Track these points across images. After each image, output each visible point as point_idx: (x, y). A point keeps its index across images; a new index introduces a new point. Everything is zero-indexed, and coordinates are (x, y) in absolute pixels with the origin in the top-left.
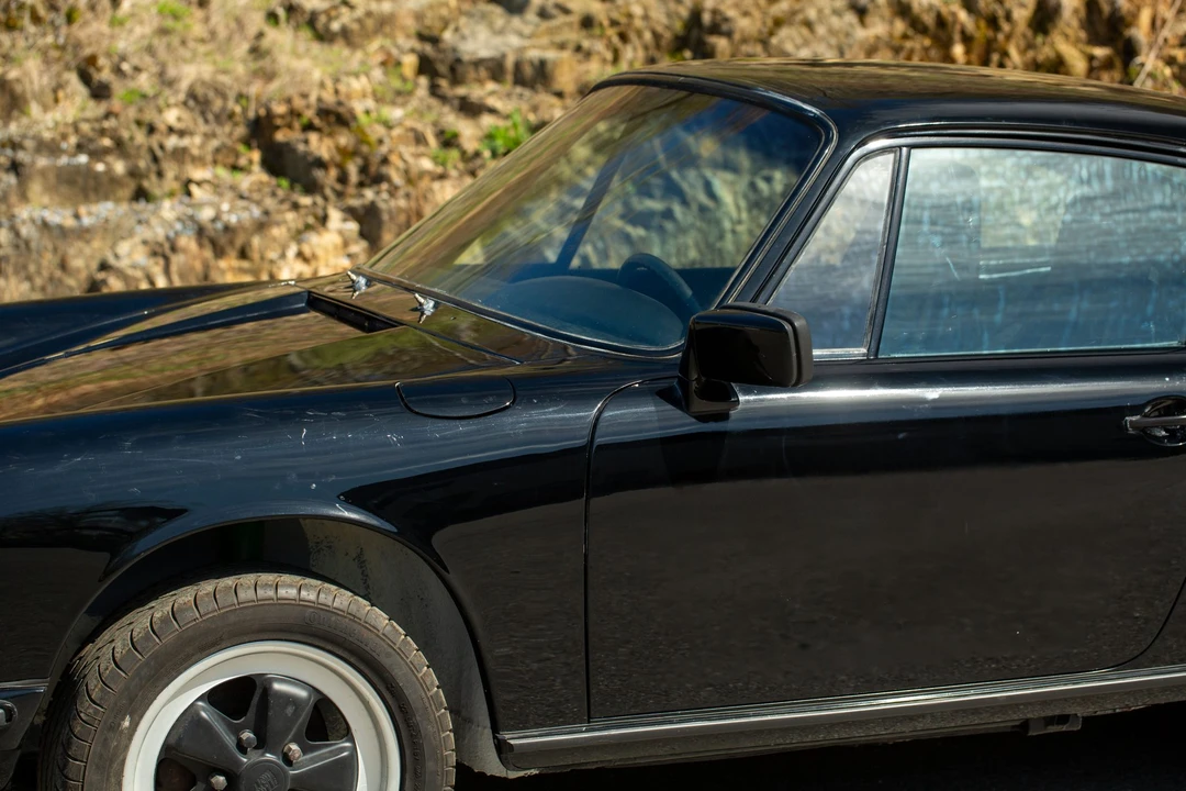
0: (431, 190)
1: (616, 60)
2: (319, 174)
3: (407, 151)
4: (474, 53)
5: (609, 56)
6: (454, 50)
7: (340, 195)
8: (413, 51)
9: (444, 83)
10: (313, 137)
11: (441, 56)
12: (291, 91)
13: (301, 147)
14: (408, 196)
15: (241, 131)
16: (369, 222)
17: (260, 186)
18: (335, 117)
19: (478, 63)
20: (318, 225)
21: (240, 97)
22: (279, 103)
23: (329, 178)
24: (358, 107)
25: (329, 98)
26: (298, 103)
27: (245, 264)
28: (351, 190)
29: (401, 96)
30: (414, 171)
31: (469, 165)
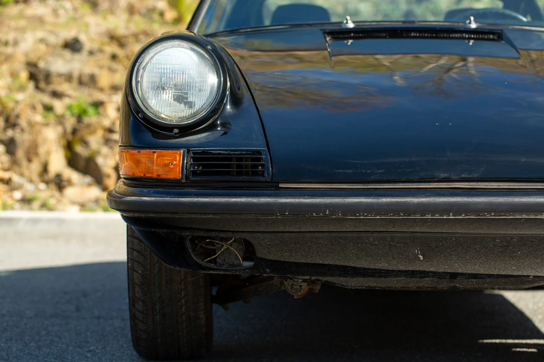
3: (29, 112)
4: (58, 71)
6: (46, 70)
8: (25, 70)
9: (42, 84)
14: (30, 133)
16: (10, 146)
19: (60, 75)
29: (22, 89)
30: (33, 122)
31: (60, 120)
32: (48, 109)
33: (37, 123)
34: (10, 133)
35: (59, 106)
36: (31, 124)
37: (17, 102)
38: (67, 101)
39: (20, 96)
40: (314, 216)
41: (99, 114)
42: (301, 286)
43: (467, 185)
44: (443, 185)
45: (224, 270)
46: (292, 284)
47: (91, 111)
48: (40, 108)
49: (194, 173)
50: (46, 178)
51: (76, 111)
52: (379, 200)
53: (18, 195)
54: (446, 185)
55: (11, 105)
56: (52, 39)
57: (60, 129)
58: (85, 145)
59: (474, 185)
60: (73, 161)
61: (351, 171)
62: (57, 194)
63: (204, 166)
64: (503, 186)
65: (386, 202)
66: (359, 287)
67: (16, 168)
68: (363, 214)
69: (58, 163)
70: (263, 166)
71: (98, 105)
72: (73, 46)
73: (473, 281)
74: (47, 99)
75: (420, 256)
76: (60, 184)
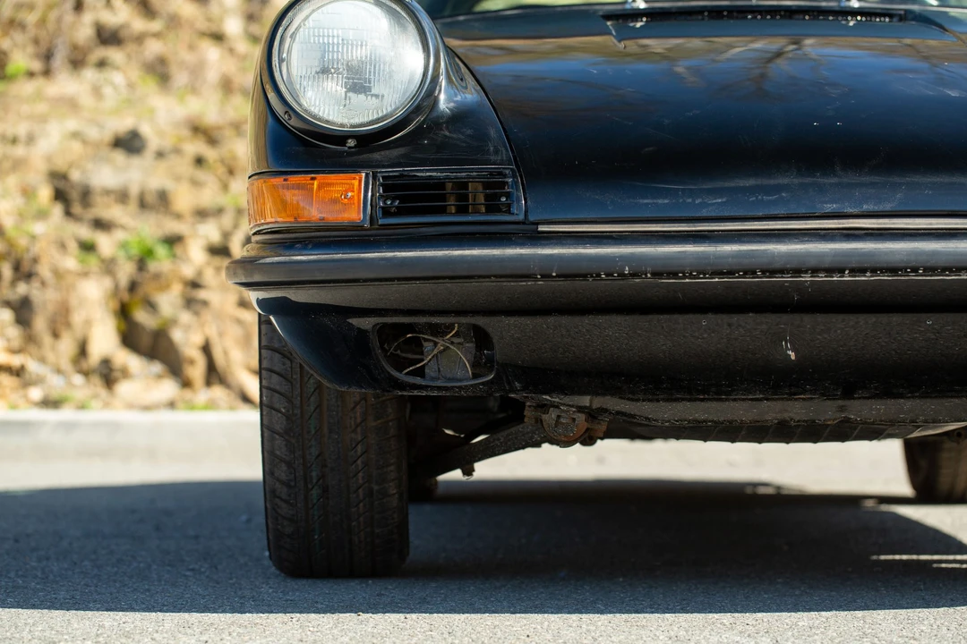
6: (83, 184)
8: (47, 184)
9: (77, 208)
16: (22, 310)
19: (106, 192)
24: (7, 223)
28: (5, 285)
29: (42, 215)
30: (61, 270)
31: (109, 267)
32: (88, 247)
33: (69, 272)
34: (22, 289)
35: (106, 244)
36: (58, 274)
37: (33, 238)
38: (119, 235)
39: (39, 228)
40: (602, 279)
41: (174, 256)
42: (574, 420)
43: (874, 224)
44: (830, 224)
45: (439, 388)
46: (559, 417)
47: (161, 251)
48: (73, 246)
49: (386, 212)
50: (85, 366)
51: (135, 251)
52: (719, 249)
53: (36, 393)
54: (835, 224)
55: (23, 242)
56: (93, 133)
57: (107, 283)
58: (151, 309)
59: (884, 224)
60: (130, 337)
61: (666, 201)
62: (103, 392)
63: (403, 199)
64: (937, 224)
65: (732, 251)
66: (677, 421)
67: (32, 349)
68: (691, 274)
69: (104, 340)
70: (508, 195)
71: (173, 241)
72: (129, 143)
73: (880, 409)
74: (85, 232)
75: (790, 353)
76: (108, 375)
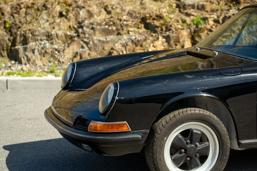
0: (181, 32)
1: (219, 4)
2: (157, 29)
3: (175, 24)
4: (188, 3)
5: (217, 3)
6: (184, 3)
7: (161, 33)
8: (175, 3)
9: (182, 10)
10: (155, 21)
11: (181, 4)
12: (150, 12)
13: (153, 24)
14: (176, 33)
15: (139, 20)
16: (168, 39)
17: (144, 32)
18: (160, 17)
19: (189, 5)
20: (157, 40)
21: (139, 13)
22: (148, 14)
23: (159, 30)
24: (164, 15)
25: (158, 13)
26: (152, 14)
27: (142, 48)
28: (164, 32)
29: (173, 12)
30: (177, 28)
31: (189, 26)
32: (184, 22)
33: (179, 29)
34: (168, 33)
35: (188, 20)
37: (171, 19)
38: (192, 17)
39: (172, 16)
47: (202, 22)
48: (180, 22)
51: (195, 22)
57: (189, 30)
58: (200, 38)
74: (184, 17)
